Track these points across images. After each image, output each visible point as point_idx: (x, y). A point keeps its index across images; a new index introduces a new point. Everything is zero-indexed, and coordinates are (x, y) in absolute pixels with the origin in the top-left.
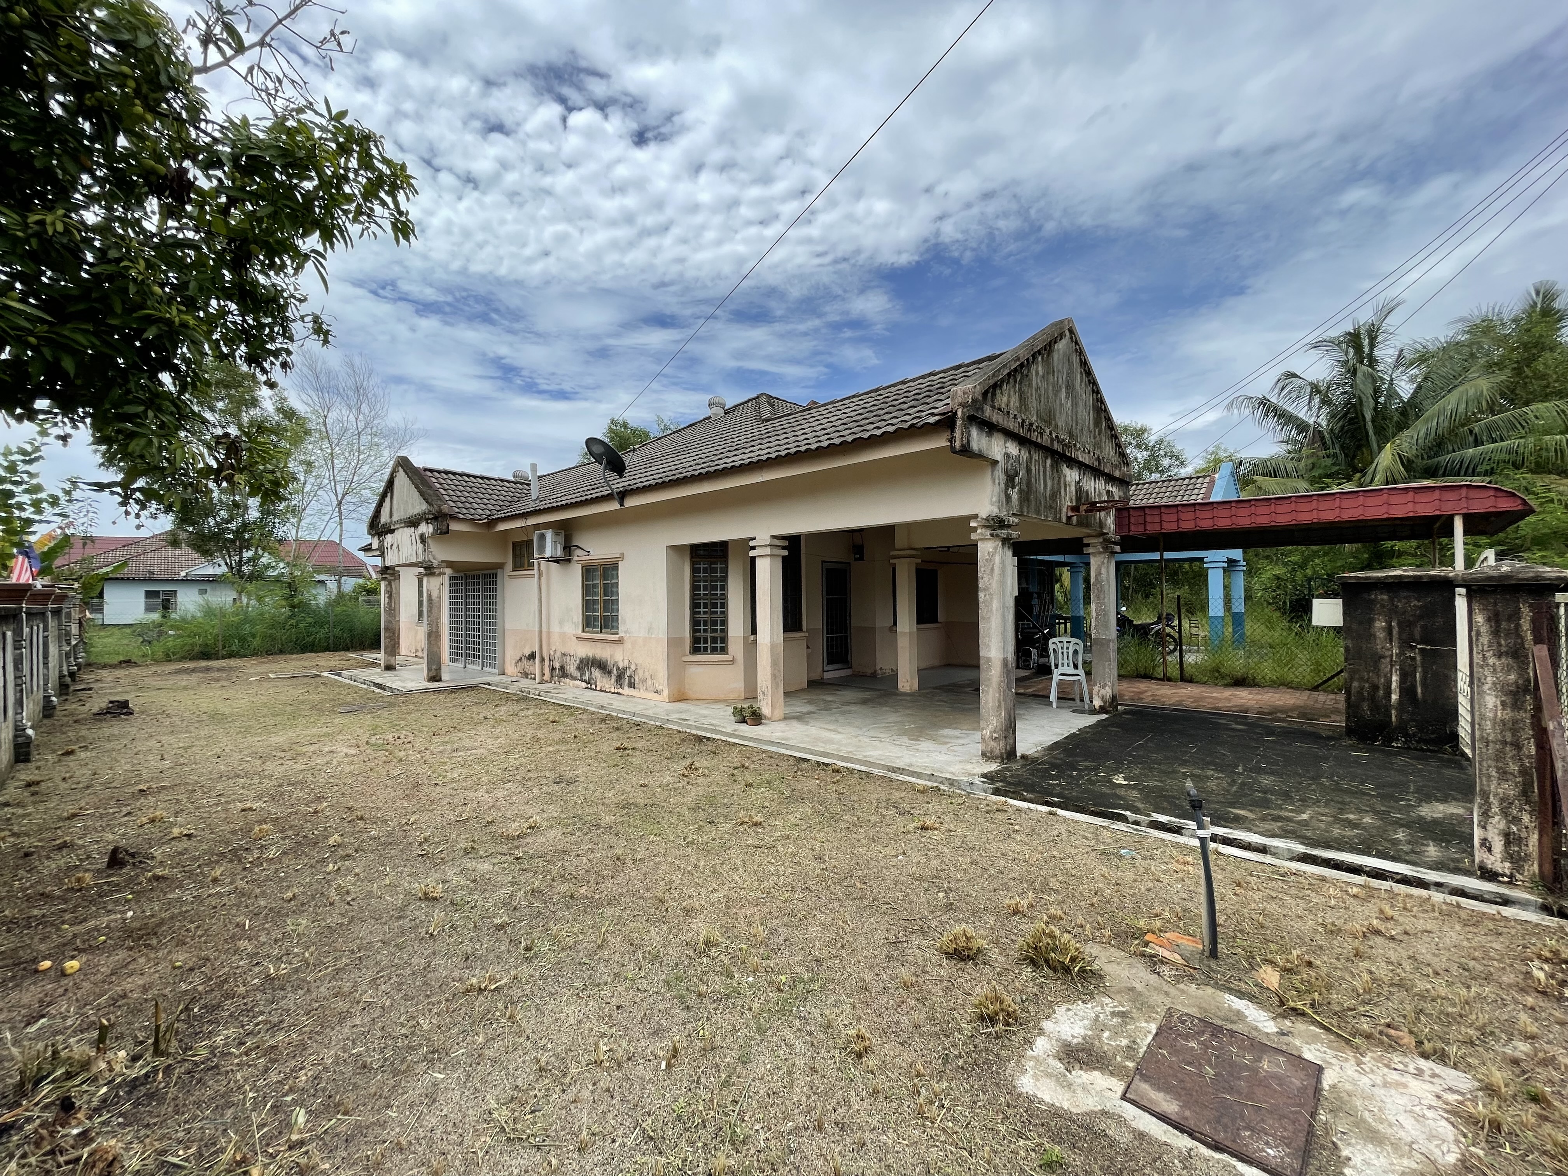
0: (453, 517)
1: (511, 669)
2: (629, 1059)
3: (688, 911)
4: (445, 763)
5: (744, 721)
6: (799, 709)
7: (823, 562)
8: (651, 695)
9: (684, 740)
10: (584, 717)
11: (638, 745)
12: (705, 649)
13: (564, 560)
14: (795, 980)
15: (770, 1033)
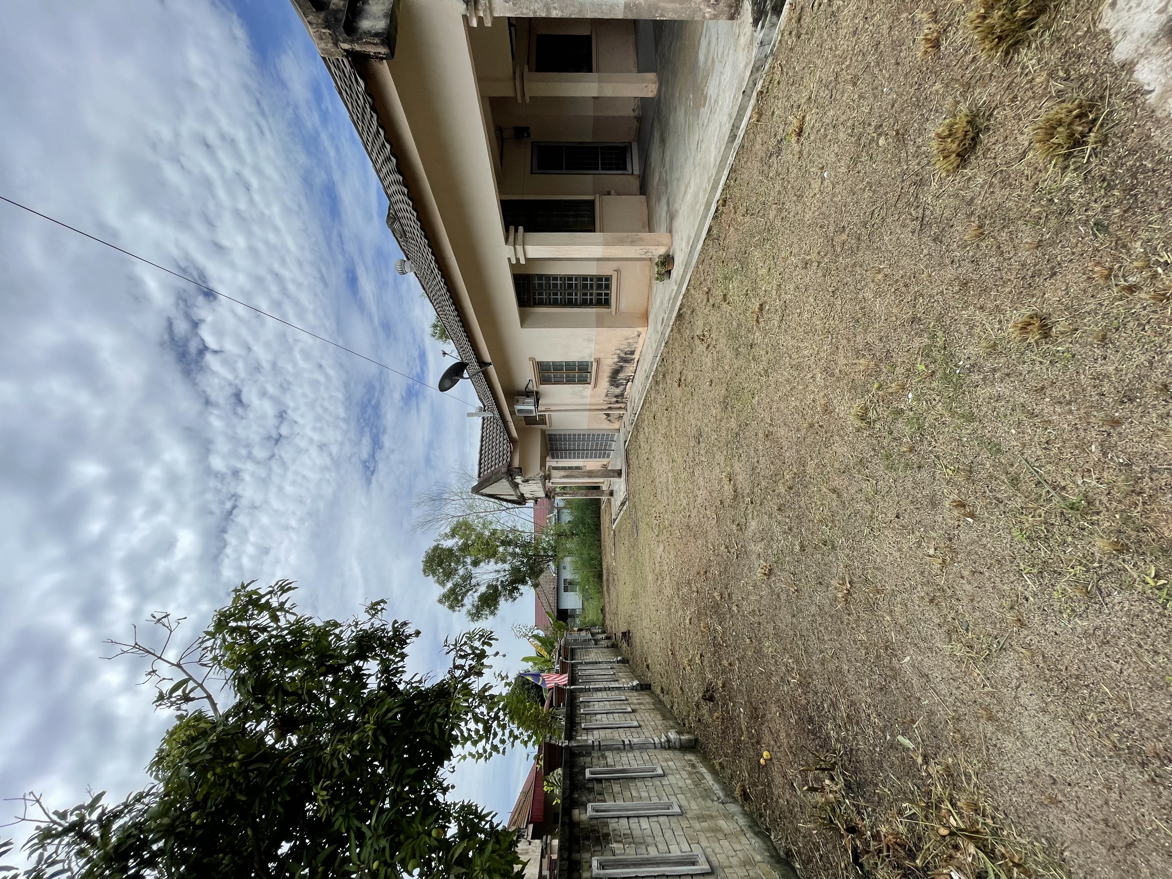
0: (510, 465)
1: (616, 425)
2: (950, 540)
3: (827, 410)
4: (676, 502)
5: (669, 272)
6: (664, 214)
7: (532, 173)
8: (641, 340)
9: (679, 330)
10: (653, 395)
11: (679, 368)
12: (606, 294)
13: (537, 397)
14: (926, 353)
15: (975, 410)
